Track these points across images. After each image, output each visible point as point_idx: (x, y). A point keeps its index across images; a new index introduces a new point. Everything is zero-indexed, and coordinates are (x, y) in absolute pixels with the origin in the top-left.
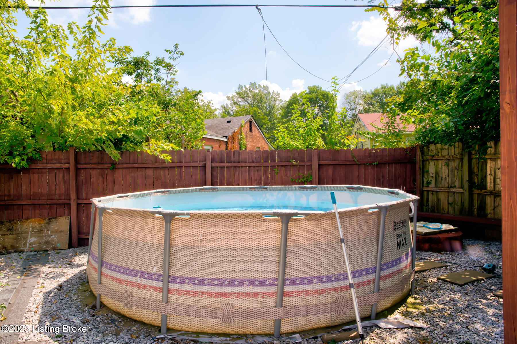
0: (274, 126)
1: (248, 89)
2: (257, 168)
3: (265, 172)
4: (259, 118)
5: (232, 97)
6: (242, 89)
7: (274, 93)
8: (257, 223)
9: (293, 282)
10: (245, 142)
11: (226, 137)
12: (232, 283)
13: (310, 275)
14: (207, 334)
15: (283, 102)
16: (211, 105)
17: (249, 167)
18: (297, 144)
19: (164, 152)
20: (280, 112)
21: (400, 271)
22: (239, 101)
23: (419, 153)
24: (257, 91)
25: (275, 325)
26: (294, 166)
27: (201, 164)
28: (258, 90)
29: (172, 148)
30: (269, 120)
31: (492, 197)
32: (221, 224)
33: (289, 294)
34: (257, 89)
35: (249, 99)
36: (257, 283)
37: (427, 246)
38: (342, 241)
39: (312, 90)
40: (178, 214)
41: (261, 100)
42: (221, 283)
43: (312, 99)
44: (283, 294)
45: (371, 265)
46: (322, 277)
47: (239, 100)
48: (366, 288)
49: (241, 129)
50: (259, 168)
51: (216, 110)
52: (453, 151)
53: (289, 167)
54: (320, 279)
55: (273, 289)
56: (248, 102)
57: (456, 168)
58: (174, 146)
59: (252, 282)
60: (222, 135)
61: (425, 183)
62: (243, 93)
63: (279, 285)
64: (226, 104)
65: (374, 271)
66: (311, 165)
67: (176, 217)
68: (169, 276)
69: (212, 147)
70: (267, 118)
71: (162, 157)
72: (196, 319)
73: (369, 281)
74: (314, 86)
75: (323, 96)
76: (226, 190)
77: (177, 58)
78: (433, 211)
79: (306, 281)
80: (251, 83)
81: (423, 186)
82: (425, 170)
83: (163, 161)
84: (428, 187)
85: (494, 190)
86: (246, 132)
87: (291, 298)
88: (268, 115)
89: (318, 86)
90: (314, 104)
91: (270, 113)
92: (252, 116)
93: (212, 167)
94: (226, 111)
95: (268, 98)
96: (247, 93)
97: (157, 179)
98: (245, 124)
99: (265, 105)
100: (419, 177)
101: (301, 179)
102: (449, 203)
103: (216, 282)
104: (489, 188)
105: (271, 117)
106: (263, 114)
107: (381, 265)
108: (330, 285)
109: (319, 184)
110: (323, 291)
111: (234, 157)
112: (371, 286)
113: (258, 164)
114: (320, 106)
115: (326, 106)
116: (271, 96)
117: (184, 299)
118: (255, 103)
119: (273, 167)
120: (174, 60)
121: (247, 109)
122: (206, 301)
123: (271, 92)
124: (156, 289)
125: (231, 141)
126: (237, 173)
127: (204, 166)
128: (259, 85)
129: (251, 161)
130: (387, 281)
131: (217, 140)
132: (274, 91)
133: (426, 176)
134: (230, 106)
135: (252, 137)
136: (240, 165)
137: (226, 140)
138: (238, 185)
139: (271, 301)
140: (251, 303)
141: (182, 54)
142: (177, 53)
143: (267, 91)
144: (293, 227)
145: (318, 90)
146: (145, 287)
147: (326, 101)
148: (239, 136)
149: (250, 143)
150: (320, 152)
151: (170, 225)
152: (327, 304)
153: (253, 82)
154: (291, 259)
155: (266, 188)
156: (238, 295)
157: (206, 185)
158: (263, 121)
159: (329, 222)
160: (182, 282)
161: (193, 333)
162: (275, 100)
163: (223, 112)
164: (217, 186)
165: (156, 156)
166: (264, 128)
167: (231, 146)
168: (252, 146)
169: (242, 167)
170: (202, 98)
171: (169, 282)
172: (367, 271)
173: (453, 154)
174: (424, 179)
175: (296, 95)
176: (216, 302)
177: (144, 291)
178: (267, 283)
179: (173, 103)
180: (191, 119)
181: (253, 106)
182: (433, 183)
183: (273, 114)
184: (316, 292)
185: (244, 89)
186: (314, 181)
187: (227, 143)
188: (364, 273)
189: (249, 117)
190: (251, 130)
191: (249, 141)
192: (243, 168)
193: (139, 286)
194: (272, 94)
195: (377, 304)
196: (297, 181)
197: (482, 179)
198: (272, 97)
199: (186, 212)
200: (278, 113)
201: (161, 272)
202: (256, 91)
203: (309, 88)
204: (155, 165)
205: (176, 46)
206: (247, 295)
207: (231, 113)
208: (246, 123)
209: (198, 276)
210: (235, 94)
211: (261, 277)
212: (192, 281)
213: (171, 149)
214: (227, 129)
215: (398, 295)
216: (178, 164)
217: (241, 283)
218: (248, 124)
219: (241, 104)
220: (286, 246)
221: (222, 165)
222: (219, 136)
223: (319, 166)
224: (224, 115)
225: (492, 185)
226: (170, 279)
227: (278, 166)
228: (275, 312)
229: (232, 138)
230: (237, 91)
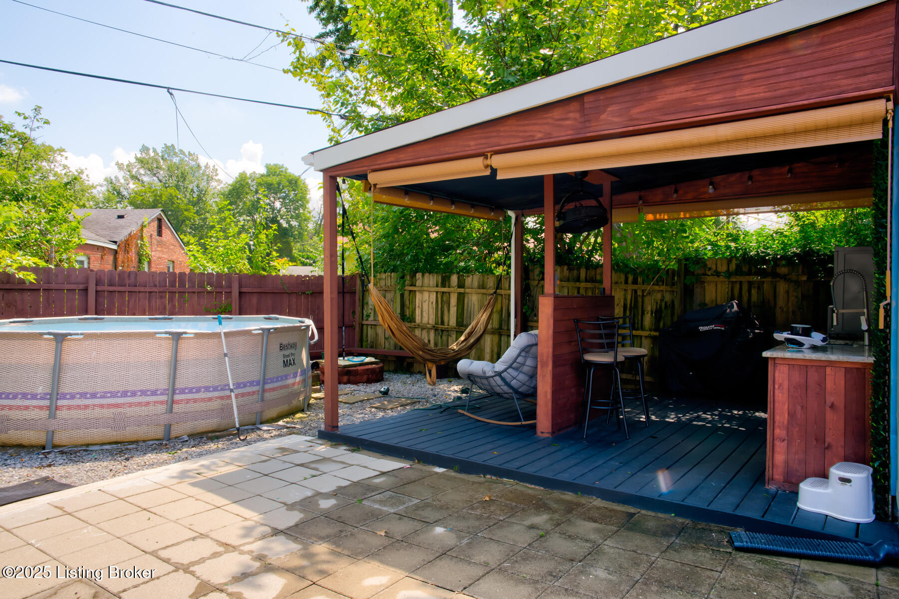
0: (205, 224)
1: (160, 154)
2: (161, 294)
3: (171, 300)
4: (178, 207)
5: (128, 166)
6: (148, 154)
7: (207, 167)
8: (151, 341)
9: (183, 391)
10: (148, 252)
11: (115, 242)
12: (125, 394)
13: (198, 385)
14: (97, 444)
15: (222, 185)
16: (84, 177)
17: (150, 292)
18: (212, 268)
19: (22, 268)
20: (217, 200)
21: (287, 386)
22: (140, 174)
23: (358, 282)
24: (176, 160)
25: (165, 431)
26: (209, 292)
27: (81, 287)
28: (178, 159)
29: (34, 263)
30: (197, 213)
31: (420, 330)
32: (116, 342)
33: (178, 402)
34: (178, 156)
35: (162, 172)
36: (149, 393)
37: (345, 378)
38: (226, 355)
39: (272, 171)
40: (71, 334)
41: (184, 177)
42: (114, 395)
43: (271, 185)
44: (173, 402)
45: (256, 378)
46: (209, 387)
47: (142, 171)
48: (250, 397)
49: (142, 230)
50: (163, 294)
51: (93, 187)
52: (389, 281)
53: (202, 294)
54: (207, 389)
55: (164, 398)
56: (158, 177)
57: (391, 300)
58: (40, 261)
59: (144, 393)
60: (108, 238)
61: (365, 315)
62: (150, 161)
63: (170, 394)
64: (116, 177)
65: (258, 383)
66: (231, 292)
67: (69, 337)
68: (58, 394)
69: (89, 258)
70: (194, 210)
71: (21, 275)
72: (87, 430)
73: (254, 393)
74: (276, 165)
75: (290, 182)
76: (117, 320)
77: (38, 128)
78: (372, 347)
79: (194, 391)
80: (165, 144)
81: (362, 320)
82: (365, 301)
83: (21, 281)
84: (367, 320)
85: (421, 323)
86: (151, 236)
87: (180, 406)
88: (196, 204)
89: (283, 165)
90: (274, 193)
91: (199, 201)
92: (162, 211)
93: (97, 291)
94: (114, 189)
95: (197, 174)
96: (157, 161)
97: (8, 305)
98: (149, 223)
99: (190, 187)
100: (358, 309)
101: (218, 309)
102: (385, 338)
103: (109, 395)
104: (417, 321)
105: (200, 208)
106: (186, 201)
107: (264, 379)
108: (216, 394)
109: (240, 314)
110: (210, 399)
111: (129, 279)
112: (255, 397)
113: (162, 289)
114: (284, 198)
115: (293, 198)
116: (201, 172)
117: (74, 413)
118: (172, 182)
119: (182, 293)
120: (31, 130)
121: (157, 190)
122: (98, 412)
123: (203, 164)
124: (41, 408)
125: (123, 249)
126: (133, 299)
127: (86, 290)
128: (181, 151)
129: (152, 284)
130: (272, 393)
131: (99, 247)
132: (207, 164)
133: (366, 309)
134: (122, 181)
135: (160, 244)
136: (137, 289)
137: (114, 247)
138: (134, 314)
139: (161, 408)
140: (144, 411)
141: (47, 122)
142: (38, 120)
143: (194, 163)
144: (183, 344)
145: (282, 171)
146: (27, 408)
147: (294, 190)
148: (139, 242)
149: (158, 254)
150: (241, 277)
151: (61, 345)
152: (213, 410)
153: (169, 144)
154: (181, 371)
155: (172, 319)
156: (131, 405)
157: (86, 313)
158: (186, 213)
159: (216, 341)
160: (73, 397)
161: (82, 445)
162: (209, 179)
163: (108, 191)
164: (104, 315)
165: (9, 274)
166: (186, 226)
167: (124, 258)
168: (160, 258)
169: (139, 292)
170: (64, 162)
171: (57, 399)
172: (252, 383)
173: (389, 285)
174: (364, 311)
175: (246, 176)
176: (108, 413)
177: (25, 412)
178: (159, 392)
179: (30, 196)
180: (61, 220)
181: (169, 186)
182: (372, 318)
183: (205, 203)
184: (203, 400)
185: (152, 154)
186: (233, 311)
187: (116, 252)
188: (248, 384)
189: (157, 212)
190: (160, 234)
191: (156, 251)
192: (141, 294)
193: (19, 408)
194: (203, 168)
195: (262, 412)
196: (212, 311)
197: (412, 312)
198: (203, 174)
199: (80, 332)
200: (213, 202)
201: (49, 391)
202: (174, 161)
203: (268, 167)
204: (8, 286)
205: (37, 109)
206: (140, 404)
207: (125, 193)
208: (153, 221)
209: (90, 390)
210: (133, 160)
211: (153, 388)
212: (83, 395)
213: (34, 266)
214: (116, 228)
215: (285, 408)
216: (46, 286)
217: (134, 394)
218: (156, 224)
219: (146, 179)
220: (176, 361)
221: (111, 289)
222: (102, 239)
223: (240, 293)
224: (109, 197)
225: (420, 318)
226: (59, 396)
227: (188, 292)
228: (165, 419)
229: (126, 245)
230: (139, 156)
